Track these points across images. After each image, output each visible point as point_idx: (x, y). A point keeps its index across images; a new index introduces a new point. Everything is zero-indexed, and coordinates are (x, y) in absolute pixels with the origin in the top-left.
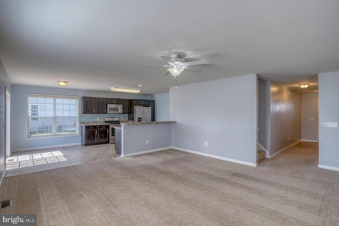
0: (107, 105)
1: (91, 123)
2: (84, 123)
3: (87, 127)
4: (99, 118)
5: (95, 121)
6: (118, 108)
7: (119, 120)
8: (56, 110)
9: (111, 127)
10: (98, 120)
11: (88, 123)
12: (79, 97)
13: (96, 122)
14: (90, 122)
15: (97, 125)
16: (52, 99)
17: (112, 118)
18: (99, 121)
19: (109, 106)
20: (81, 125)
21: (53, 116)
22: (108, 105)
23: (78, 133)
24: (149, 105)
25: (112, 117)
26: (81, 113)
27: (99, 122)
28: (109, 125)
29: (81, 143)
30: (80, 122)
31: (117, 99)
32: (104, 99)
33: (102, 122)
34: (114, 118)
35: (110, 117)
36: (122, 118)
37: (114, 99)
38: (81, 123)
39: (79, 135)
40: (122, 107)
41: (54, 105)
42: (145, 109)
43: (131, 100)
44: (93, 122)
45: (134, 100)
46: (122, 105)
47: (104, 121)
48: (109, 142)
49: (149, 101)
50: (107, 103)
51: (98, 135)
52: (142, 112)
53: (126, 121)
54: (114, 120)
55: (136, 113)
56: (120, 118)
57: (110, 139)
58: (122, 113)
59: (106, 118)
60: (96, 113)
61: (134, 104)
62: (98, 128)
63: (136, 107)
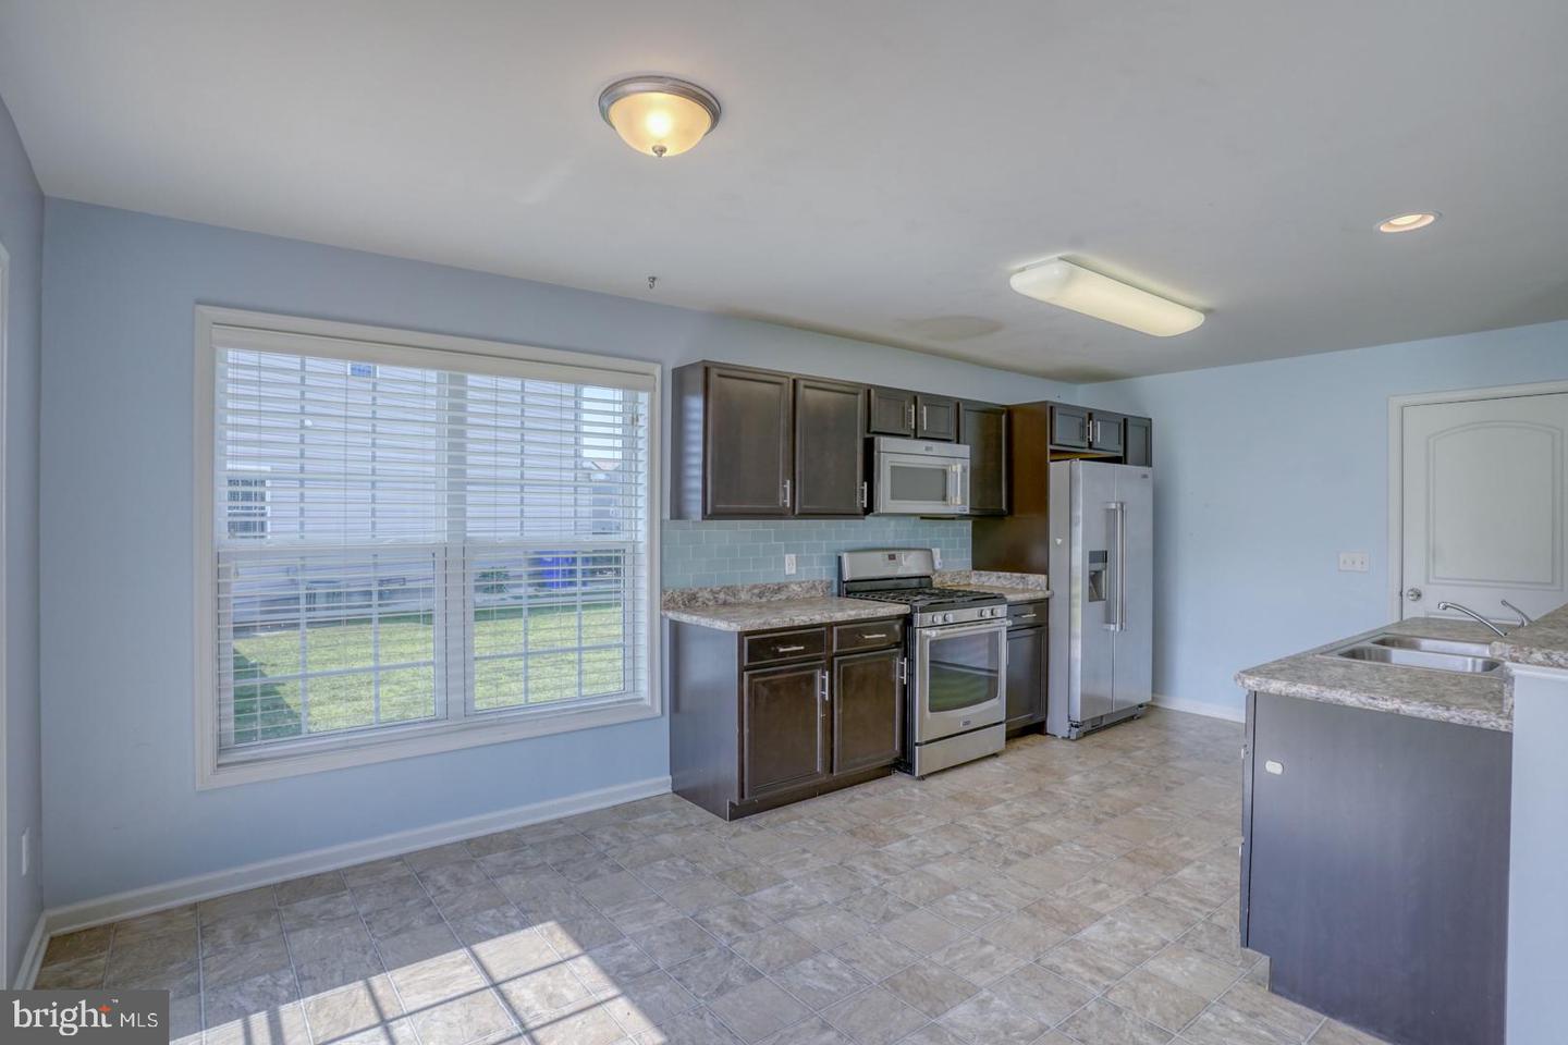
0: (869, 447)
1: (744, 596)
2: (690, 601)
3: (760, 648)
5: (773, 580)
6: (945, 472)
7: (929, 572)
8: (462, 486)
9: (926, 632)
10: (794, 571)
11: (722, 596)
12: (657, 370)
13: (780, 588)
14: (732, 590)
15: (830, 626)
16: (432, 376)
17: (892, 557)
18: (800, 584)
19: (894, 453)
20: (671, 615)
21: (444, 538)
22: (884, 443)
23: (644, 688)
24: (1121, 454)
25: (890, 543)
26: (667, 516)
27: (796, 588)
28: (907, 620)
29: (670, 778)
30: (663, 591)
31: (934, 401)
32: (851, 389)
33: (813, 587)
34: (903, 554)
35: (869, 540)
36: (941, 552)
37: (915, 398)
38: (668, 603)
39: (658, 711)
40: (967, 463)
41: (452, 433)
42: (1123, 482)
43: (1010, 412)
44: (756, 591)
45: (1051, 408)
46: (968, 447)
47: (832, 582)
48: (903, 763)
49: (1125, 420)
50: (868, 431)
51: (839, 707)
52: (1113, 506)
53: (959, 573)
54: (900, 572)
55: (1079, 513)
56: (931, 551)
57: (913, 737)
58: (968, 512)
59: (850, 551)
60: (797, 512)
61: (1050, 447)
62: (835, 650)
63: (1080, 467)
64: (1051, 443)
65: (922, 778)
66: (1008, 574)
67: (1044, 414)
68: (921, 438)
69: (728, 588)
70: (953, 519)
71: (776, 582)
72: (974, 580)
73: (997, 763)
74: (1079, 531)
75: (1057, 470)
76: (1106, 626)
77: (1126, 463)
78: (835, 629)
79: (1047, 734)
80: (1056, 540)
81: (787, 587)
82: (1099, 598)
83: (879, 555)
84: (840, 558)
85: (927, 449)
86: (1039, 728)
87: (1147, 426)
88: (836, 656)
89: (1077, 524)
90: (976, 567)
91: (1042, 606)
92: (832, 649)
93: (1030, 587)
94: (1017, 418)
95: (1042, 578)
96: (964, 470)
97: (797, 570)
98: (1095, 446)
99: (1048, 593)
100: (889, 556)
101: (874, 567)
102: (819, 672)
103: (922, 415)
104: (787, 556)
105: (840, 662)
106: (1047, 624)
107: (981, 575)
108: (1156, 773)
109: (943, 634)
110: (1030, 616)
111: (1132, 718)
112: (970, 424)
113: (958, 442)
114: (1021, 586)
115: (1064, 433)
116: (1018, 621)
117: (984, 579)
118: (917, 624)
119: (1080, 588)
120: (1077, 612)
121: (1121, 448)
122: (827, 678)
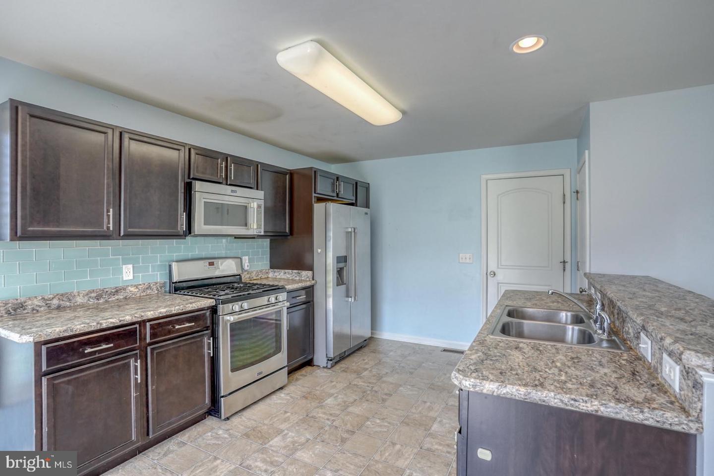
0: (188, 188)
1: (79, 300)
2: (16, 310)
3: (63, 353)
4: (130, 266)
5: (110, 285)
6: (246, 207)
7: (240, 272)
9: (228, 318)
10: (131, 277)
11: (55, 302)
13: (117, 291)
14: (68, 297)
15: (142, 323)
17: (211, 264)
18: (136, 286)
19: (204, 194)
22: (198, 186)
24: (354, 202)
27: (132, 289)
31: (240, 162)
33: (149, 287)
34: (220, 261)
35: (196, 253)
36: (249, 259)
37: (226, 157)
40: (262, 203)
42: (355, 217)
43: (292, 173)
44: (93, 295)
45: (315, 172)
46: (263, 192)
47: (165, 283)
48: (214, 410)
49: (356, 183)
50: (189, 178)
51: (152, 385)
52: (350, 230)
53: (261, 271)
54: (217, 273)
55: (331, 234)
56: (241, 259)
57: (219, 392)
58: (262, 233)
59: (177, 261)
60: (122, 234)
61: (314, 195)
62: (148, 340)
63: (332, 206)
64: (315, 193)
65: (228, 419)
66: (290, 271)
67: (311, 176)
68: (230, 185)
69: (62, 295)
70: (254, 238)
71: (113, 286)
72: (271, 275)
73: (282, 394)
74: (330, 244)
75: (318, 208)
76: (347, 299)
77: (356, 206)
78: (148, 324)
79: (314, 365)
80: (318, 250)
81: (124, 289)
82: (343, 283)
83: (201, 263)
84: (170, 266)
85: (232, 191)
86: (310, 363)
87: (367, 187)
88: (150, 344)
89: (329, 241)
90: (272, 267)
91: (309, 290)
92: (145, 339)
93: (303, 279)
94: (295, 177)
95: (310, 273)
96: (259, 207)
97: (134, 276)
98: (340, 196)
99: (313, 282)
100: (209, 263)
101: (197, 271)
102: (132, 361)
103: (231, 169)
104: (124, 266)
105: (152, 350)
106: (313, 301)
107: (275, 272)
108: (376, 388)
109: (239, 318)
110: (303, 298)
111: (361, 347)
112: (267, 179)
113: (257, 189)
114: (298, 278)
115: (323, 187)
116: (294, 301)
117: (276, 274)
118: (220, 312)
119: (331, 277)
120: (330, 291)
121: (354, 198)
122: (139, 364)
